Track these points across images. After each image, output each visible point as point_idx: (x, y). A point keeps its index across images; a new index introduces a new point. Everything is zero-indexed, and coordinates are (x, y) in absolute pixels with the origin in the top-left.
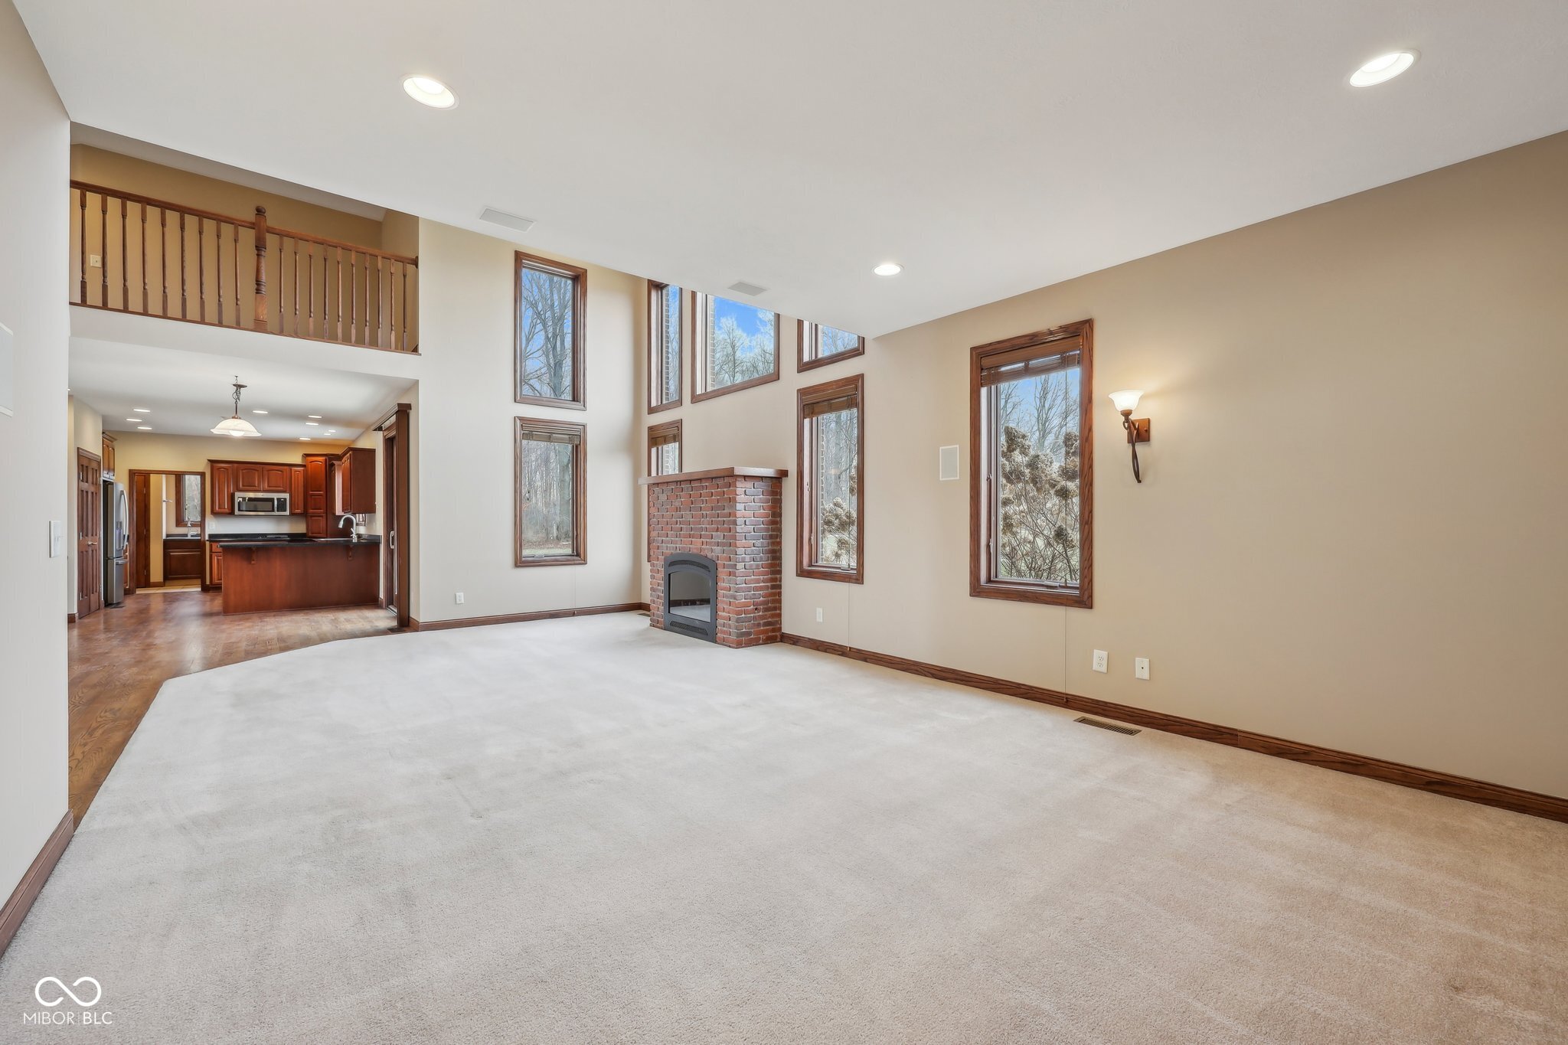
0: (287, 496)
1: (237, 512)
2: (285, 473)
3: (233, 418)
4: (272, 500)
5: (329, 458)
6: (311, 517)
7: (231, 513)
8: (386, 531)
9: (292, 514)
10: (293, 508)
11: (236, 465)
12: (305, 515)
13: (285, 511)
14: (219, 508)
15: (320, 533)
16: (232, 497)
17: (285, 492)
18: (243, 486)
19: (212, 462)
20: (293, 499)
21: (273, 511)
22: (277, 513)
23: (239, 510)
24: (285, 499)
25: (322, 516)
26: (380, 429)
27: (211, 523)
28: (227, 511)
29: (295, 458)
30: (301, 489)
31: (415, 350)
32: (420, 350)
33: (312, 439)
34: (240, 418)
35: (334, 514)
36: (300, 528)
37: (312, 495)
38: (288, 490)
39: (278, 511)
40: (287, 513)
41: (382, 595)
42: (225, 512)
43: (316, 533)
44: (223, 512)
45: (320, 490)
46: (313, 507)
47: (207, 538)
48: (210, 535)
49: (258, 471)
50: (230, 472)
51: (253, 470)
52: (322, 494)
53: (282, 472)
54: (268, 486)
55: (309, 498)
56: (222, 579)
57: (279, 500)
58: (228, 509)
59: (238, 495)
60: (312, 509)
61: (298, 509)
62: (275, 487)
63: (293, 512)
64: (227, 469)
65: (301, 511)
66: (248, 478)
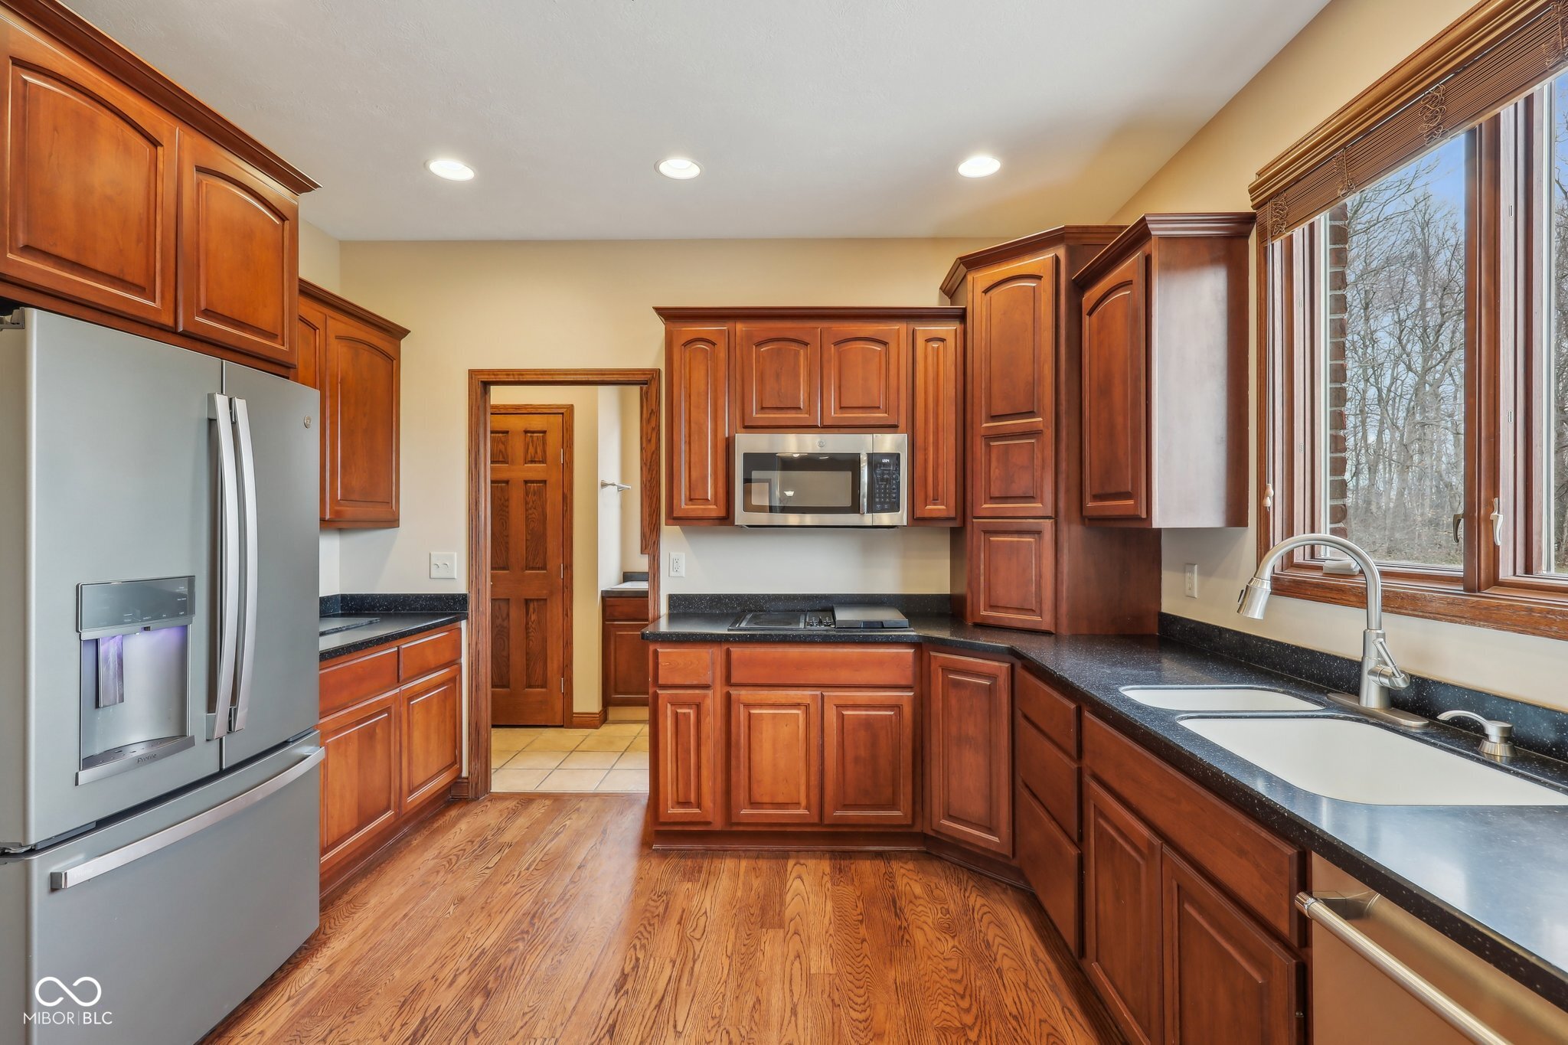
0: (900, 443)
1: (741, 517)
2: (893, 346)
4: (848, 463)
5: (1071, 253)
6: (990, 532)
7: (726, 519)
9: (917, 520)
10: (919, 500)
11: (740, 327)
12: (954, 526)
13: (894, 507)
15: (1026, 612)
16: (729, 450)
17: (892, 428)
18: (760, 407)
19: (671, 315)
20: (919, 457)
21: (855, 508)
23: (748, 507)
24: (896, 458)
25: (1036, 533)
27: (674, 555)
28: (714, 510)
30: (949, 417)
37: (990, 438)
38: (902, 423)
39: (871, 510)
40: (900, 517)
42: (706, 514)
43: (1006, 609)
44: (700, 514)
45: (1031, 414)
46: (995, 493)
47: (664, 609)
48: (671, 597)
49: (806, 344)
50: (722, 354)
51: (793, 344)
52: (1041, 427)
53: (885, 344)
54: (841, 408)
55: (979, 448)
56: (686, 804)
57: (874, 460)
58: (716, 504)
59: (748, 443)
60: (993, 499)
61: (935, 500)
62: (861, 410)
63: (918, 514)
64: (714, 344)
65: (953, 514)
66: (778, 376)
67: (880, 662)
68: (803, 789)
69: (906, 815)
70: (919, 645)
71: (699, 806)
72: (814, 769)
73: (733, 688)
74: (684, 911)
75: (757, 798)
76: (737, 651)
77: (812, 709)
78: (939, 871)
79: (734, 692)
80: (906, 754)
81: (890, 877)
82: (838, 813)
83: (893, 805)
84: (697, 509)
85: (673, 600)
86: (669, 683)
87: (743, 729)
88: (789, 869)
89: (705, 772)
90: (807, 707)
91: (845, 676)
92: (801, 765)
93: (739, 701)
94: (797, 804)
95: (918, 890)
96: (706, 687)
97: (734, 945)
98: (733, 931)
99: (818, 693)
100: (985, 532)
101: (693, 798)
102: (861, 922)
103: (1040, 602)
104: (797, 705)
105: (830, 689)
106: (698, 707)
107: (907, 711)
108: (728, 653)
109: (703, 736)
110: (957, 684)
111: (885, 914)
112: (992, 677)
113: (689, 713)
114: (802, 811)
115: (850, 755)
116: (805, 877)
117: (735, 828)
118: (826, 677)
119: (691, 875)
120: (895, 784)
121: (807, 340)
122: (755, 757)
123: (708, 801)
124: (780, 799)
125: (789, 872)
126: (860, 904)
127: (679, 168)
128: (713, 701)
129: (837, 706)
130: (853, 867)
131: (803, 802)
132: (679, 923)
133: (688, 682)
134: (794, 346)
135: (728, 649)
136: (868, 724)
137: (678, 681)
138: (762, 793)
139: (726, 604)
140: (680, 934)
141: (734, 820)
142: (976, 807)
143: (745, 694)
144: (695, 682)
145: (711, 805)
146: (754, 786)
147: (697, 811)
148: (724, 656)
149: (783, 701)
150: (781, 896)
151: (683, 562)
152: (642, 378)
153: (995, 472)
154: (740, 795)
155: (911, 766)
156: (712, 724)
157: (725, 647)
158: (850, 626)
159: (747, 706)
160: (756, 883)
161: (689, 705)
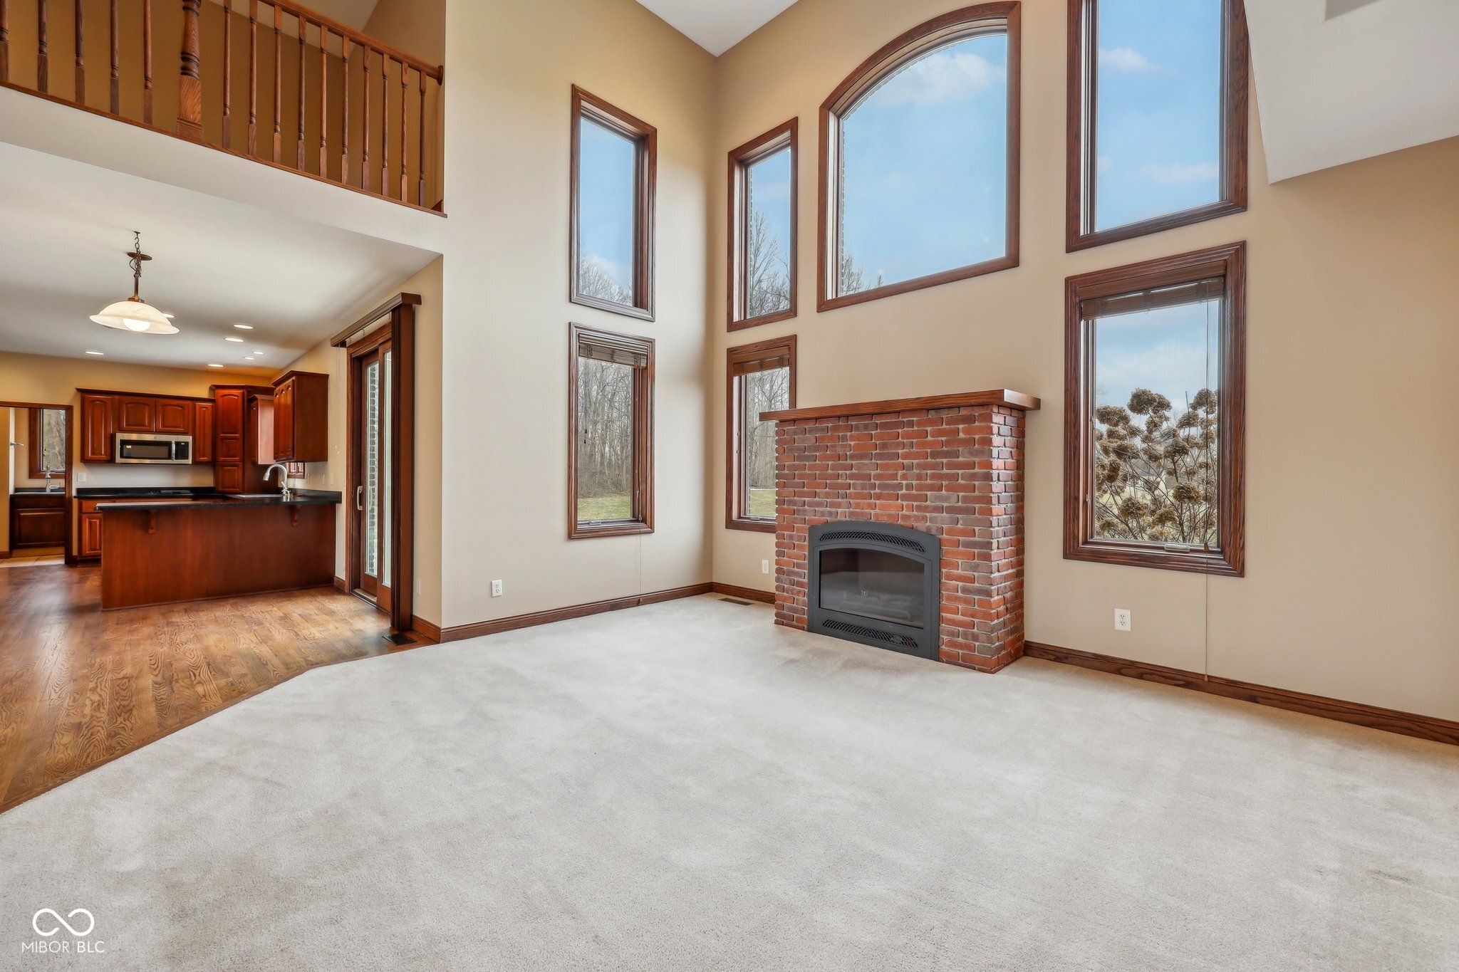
0: (189, 439)
1: (118, 459)
2: (186, 409)
3: (130, 299)
4: (168, 444)
5: (248, 392)
6: (223, 466)
7: (110, 461)
8: (350, 484)
9: (195, 462)
10: (197, 455)
11: (116, 397)
12: (213, 464)
13: (186, 458)
14: (93, 453)
15: (234, 488)
16: (113, 438)
17: (186, 434)
18: (127, 425)
19: (82, 392)
20: (197, 443)
21: (170, 457)
22: (175, 461)
23: (122, 456)
24: (187, 444)
25: (239, 466)
26: (343, 344)
27: (80, 473)
28: (104, 457)
29: (200, 390)
30: (208, 431)
31: (438, 208)
32: (446, 208)
33: (225, 365)
34: (143, 302)
35: (255, 463)
36: (206, 480)
37: (223, 439)
38: (190, 432)
39: (176, 459)
40: (190, 461)
41: (341, 572)
42: (102, 459)
43: (229, 488)
44: (98, 459)
45: (235, 433)
46: (224, 454)
47: (74, 494)
48: (78, 489)
50: (109, 406)
51: (143, 404)
52: (238, 437)
53: (183, 407)
54: (164, 426)
55: (219, 441)
56: (95, 549)
57: (178, 444)
58: (106, 456)
59: (120, 436)
60: (224, 456)
61: (204, 457)
62: (172, 428)
63: (197, 460)
64: (105, 402)
65: (210, 460)
66: (135, 414)
84: (96, 457)
100: (221, 466)
101: (98, 548)
103: (238, 485)
121: (147, 403)
133: (95, 512)
134: (143, 406)
153: (223, 449)
161: (97, 518)
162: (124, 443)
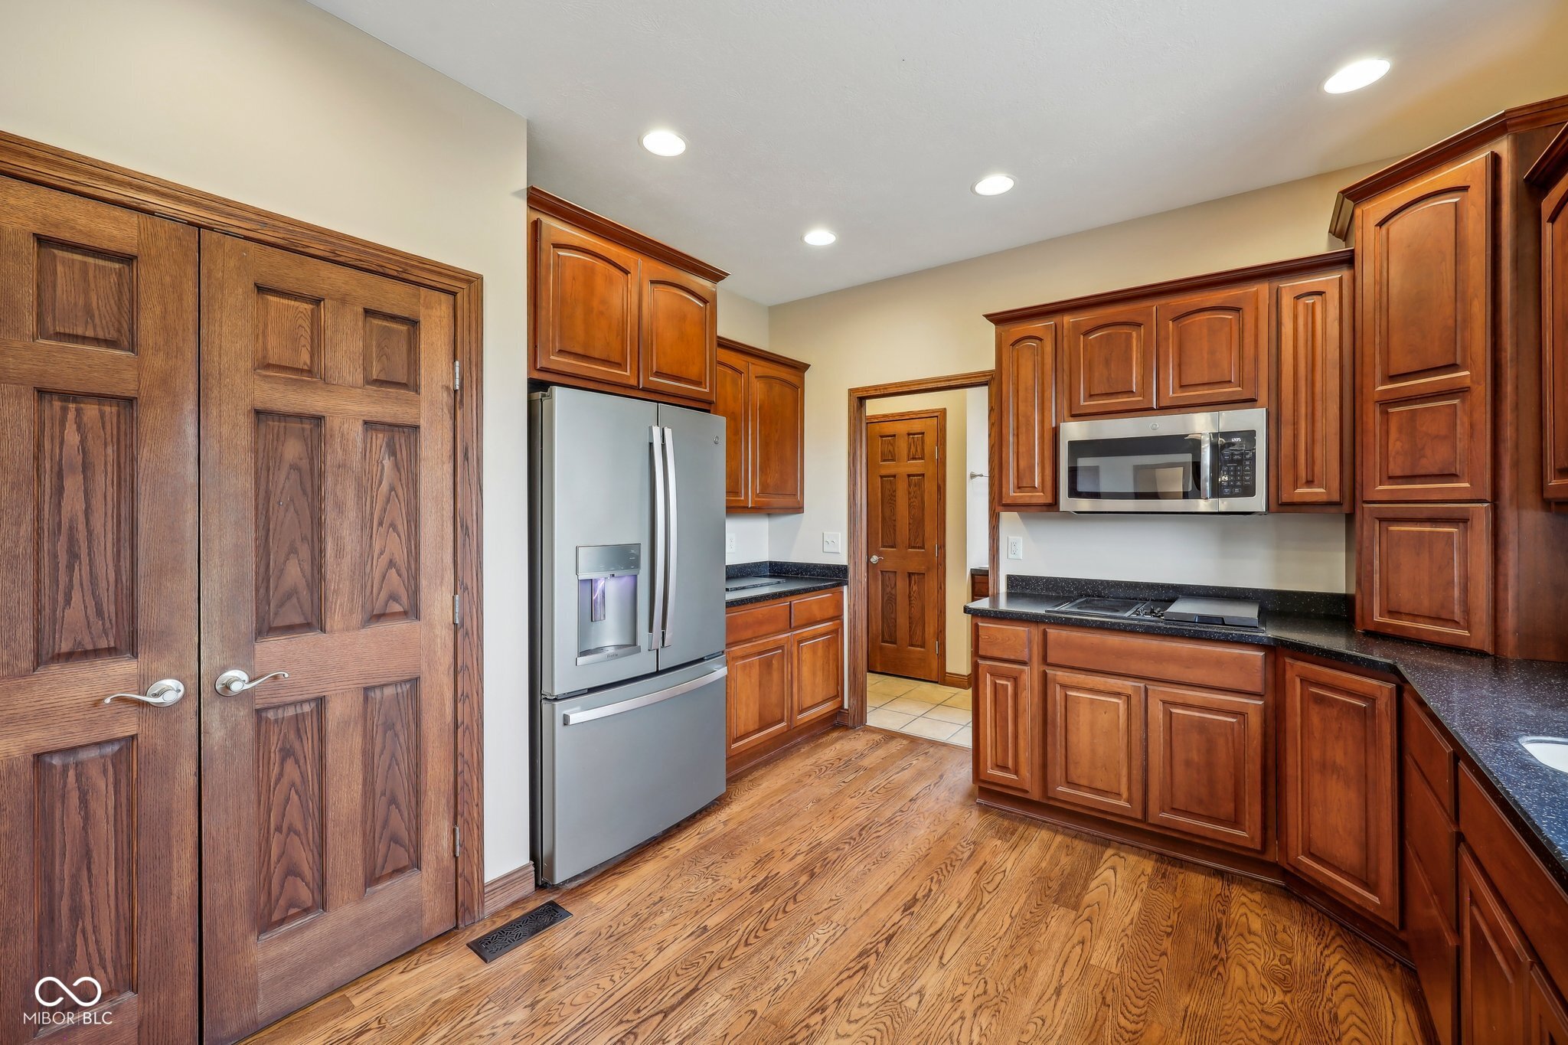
0: (1254, 419)
1: (1066, 503)
2: (1249, 311)
4: (1186, 445)
5: (1519, 143)
6: (1388, 520)
7: (1053, 505)
9: (1281, 506)
10: (1288, 481)
11: (1068, 319)
12: (1347, 511)
13: (1249, 491)
14: (1019, 488)
16: (1056, 432)
17: (1250, 402)
18: (1088, 396)
19: (1000, 319)
20: (1287, 433)
21: (1196, 492)
22: (1203, 505)
23: (1074, 493)
24: (1250, 436)
25: (1462, 521)
27: (1012, 539)
28: (1040, 495)
30: (1328, 381)
36: (1324, 568)
37: (1388, 403)
38: (1263, 396)
39: (1216, 494)
40: (1257, 502)
42: (1034, 501)
43: (1414, 616)
44: (1027, 501)
45: (1453, 367)
46: (1395, 469)
47: (1003, 588)
48: (1010, 578)
49: (1139, 325)
50: (1049, 347)
51: (1124, 327)
52: (1468, 383)
53: (1237, 310)
54: (1181, 386)
55: (1373, 417)
56: (1004, 768)
57: (1221, 439)
58: (1043, 491)
59: (1068, 433)
60: (1393, 479)
61: (1310, 483)
62: (1206, 387)
63: (1287, 499)
64: (1041, 340)
65: (1336, 497)
66: (1107, 362)
67: (1219, 663)
68: (1124, 780)
69: (1252, 839)
70: (1275, 650)
71: (1016, 773)
72: (1137, 763)
73: (1050, 667)
74: (985, 863)
75: (1074, 778)
76: (1053, 632)
77: (1134, 701)
78: (1296, 914)
79: (1050, 672)
80: (1253, 769)
81: (1225, 901)
82: (1165, 815)
83: (1236, 822)
84: (1024, 496)
85: (1012, 580)
86: (989, 654)
87: (1060, 709)
88: (1105, 857)
89: (1022, 743)
90: (1129, 697)
91: (1172, 671)
92: (1122, 756)
93: (1055, 681)
94: (1118, 795)
95: (1256, 925)
96: (1024, 663)
97: (1021, 909)
98: (1024, 896)
99: (1142, 685)
100: (1381, 520)
101: (1010, 764)
102: (1169, 934)
103: (1467, 611)
104: (1117, 694)
105: (1155, 683)
106: (1016, 680)
107: (1255, 721)
108: (1045, 633)
109: (1021, 708)
110: (1320, 700)
111: (1202, 937)
112: (1371, 699)
113: (1007, 685)
114: (1122, 803)
115: (1179, 756)
116: (1119, 871)
117: (1051, 803)
118: (1149, 669)
119: (1003, 834)
120: (1238, 799)
121: (1139, 320)
122: (1072, 738)
123: (1025, 771)
124: (1099, 785)
125: (1103, 860)
126: (1174, 917)
127: (995, 184)
128: (1030, 677)
129: (1164, 702)
130: (1181, 877)
131: (1125, 795)
132: (977, 872)
133: (1005, 657)
134: (1125, 330)
135: (1045, 629)
136: (1202, 726)
137: (997, 654)
138: (1079, 773)
139: (1063, 587)
140: (974, 882)
141: (1050, 794)
142: (1348, 851)
143: (1061, 675)
144: (1012, 657)
145: (1028, 775)
146: (1071, 767)
147: (1014, 777)
148: (1041, 637)
149: (1102, 688)
150: (1086, 880)
151: (1020, 547)
152: (983, 379)
153: (1395, 445)
154: (1057, 772)
155: (1259, 786)
156: (1029, 699)
157: (1042, 627)
158: (1182, 619)
159: (1064, 686)
160: (1065, 860)
161: (1007, 678)
162: (1079, 448)
